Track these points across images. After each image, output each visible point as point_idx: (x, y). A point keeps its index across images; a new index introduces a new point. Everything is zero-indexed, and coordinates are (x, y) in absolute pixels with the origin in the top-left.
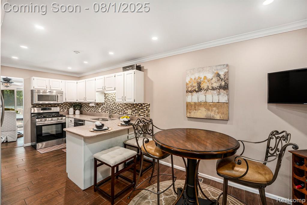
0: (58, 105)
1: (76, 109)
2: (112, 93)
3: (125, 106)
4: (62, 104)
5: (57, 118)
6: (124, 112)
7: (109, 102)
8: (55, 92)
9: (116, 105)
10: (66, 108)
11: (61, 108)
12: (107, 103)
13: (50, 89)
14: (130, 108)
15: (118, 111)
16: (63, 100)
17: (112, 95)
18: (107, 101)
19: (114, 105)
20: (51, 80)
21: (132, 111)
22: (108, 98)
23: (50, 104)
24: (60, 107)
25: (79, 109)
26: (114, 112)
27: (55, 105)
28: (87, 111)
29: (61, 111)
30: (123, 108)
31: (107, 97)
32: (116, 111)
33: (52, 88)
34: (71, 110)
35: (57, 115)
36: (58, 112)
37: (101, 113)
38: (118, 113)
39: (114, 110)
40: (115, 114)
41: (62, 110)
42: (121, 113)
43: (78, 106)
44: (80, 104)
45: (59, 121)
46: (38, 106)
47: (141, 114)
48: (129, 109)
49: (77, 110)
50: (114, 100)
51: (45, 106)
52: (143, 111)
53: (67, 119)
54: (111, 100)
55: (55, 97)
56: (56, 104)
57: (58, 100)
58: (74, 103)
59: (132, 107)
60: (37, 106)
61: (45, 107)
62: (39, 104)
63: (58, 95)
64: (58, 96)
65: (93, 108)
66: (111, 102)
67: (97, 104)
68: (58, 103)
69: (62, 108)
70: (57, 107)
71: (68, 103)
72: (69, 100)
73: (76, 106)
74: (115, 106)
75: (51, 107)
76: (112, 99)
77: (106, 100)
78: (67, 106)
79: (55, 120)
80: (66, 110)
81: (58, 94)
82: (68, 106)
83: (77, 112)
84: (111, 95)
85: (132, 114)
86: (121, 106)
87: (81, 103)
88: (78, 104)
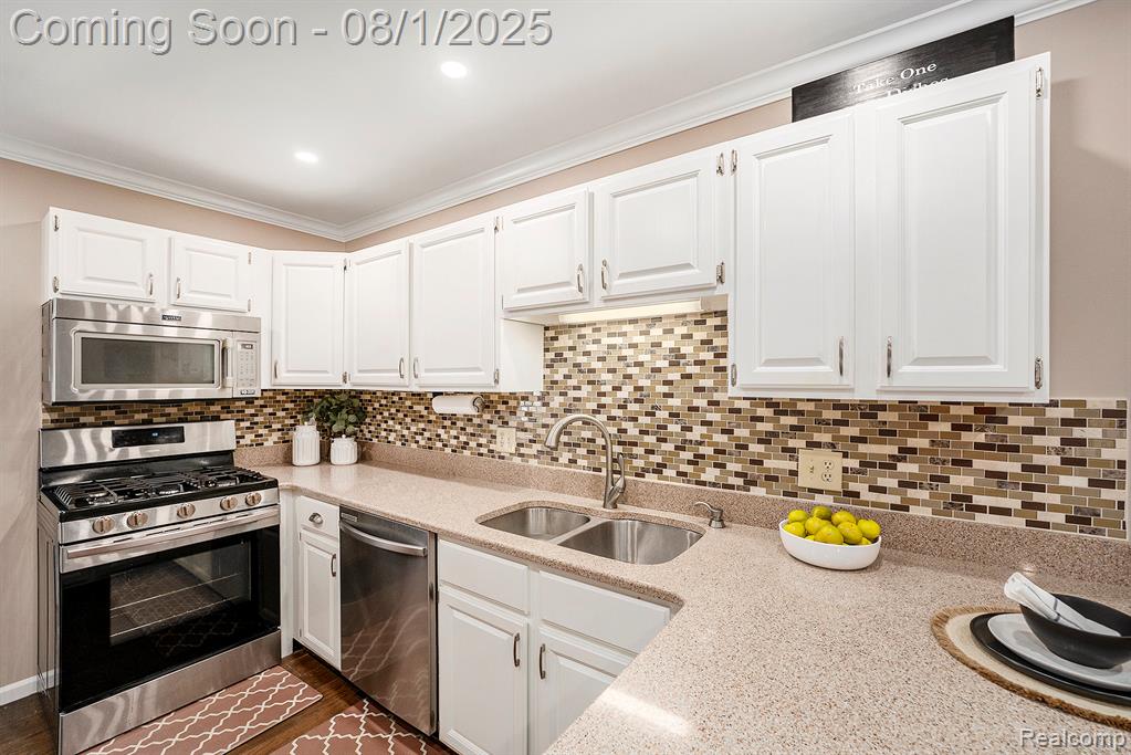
0: (227, 409)
1: (335, 428)
2: (621, 322)
3: (761, 419)
4: (250, 401)
5: (217, 500)
6: (754, 471)
7: (586, 389)
8: (206, 319)
9: (662, 415)
10: (274, 426)
11: (242, 424)
12: (572, 394)
13: (173, 300)
14: (826, 438)
15: (688, 455)
16: (256, 379)
17: (618, 341)
18: (573, 382)
19: (633, 407)
20: (183, 240)
21: (854, 463)
22: (581, 359)
23: (177, 403)
24: (238, 420)
25: (351, 429)
26: (639, 463)
27: (206, 411)
28: (405, 441)
29: (242, 442)
30: (740, 432)
31: (567, 354)
32: (656, 459)
33: (187, 298)
34: (307, 437)
35: (220, 474)
36: (229, 453)
37: (517, 460)
38: (689, 469)
39: (639, 450)
40: (651, 478)
41: (249, 438)
42: (710, 474)
43: (348, 413)
44: (356, 402)
45: (232, 518)
46: (91, 419)
47: (978, 500)
48: (811, 445)
49: (339, 435)
50: (633, 371)
51: (145, 416)
52: (1012, 467)
53: (284, 500)
54: (606, 376)
55: (207, 355)
56: (211, 402)
57: (224, 374)
58: (321, 394)
59: (853, 431)
60: (83, 420)
61: (145, 422)
62: (100, 406)
63: (229, 345)
64: (224, 350)
65: (447, 423)
66: (607, 388)
67: (486, 402)
68: (227, 394)
69: (248, 424)
70: (216, 418)
71: (284, 393)
72: (291, 379)
73: (336, 412)
74: (644, 420)
75: (181, 420)
76: (612, 363)
77: (558, 377)
78: (281, 414)
79: (205, 519)
80: (275, 436)
81: (222, 335)
82: (283, 414)
83: (344, 449)
84: (606, 341)
85: (860, 487)
86: (713, 417)
87: (361, 392)
88: (343, 397)
